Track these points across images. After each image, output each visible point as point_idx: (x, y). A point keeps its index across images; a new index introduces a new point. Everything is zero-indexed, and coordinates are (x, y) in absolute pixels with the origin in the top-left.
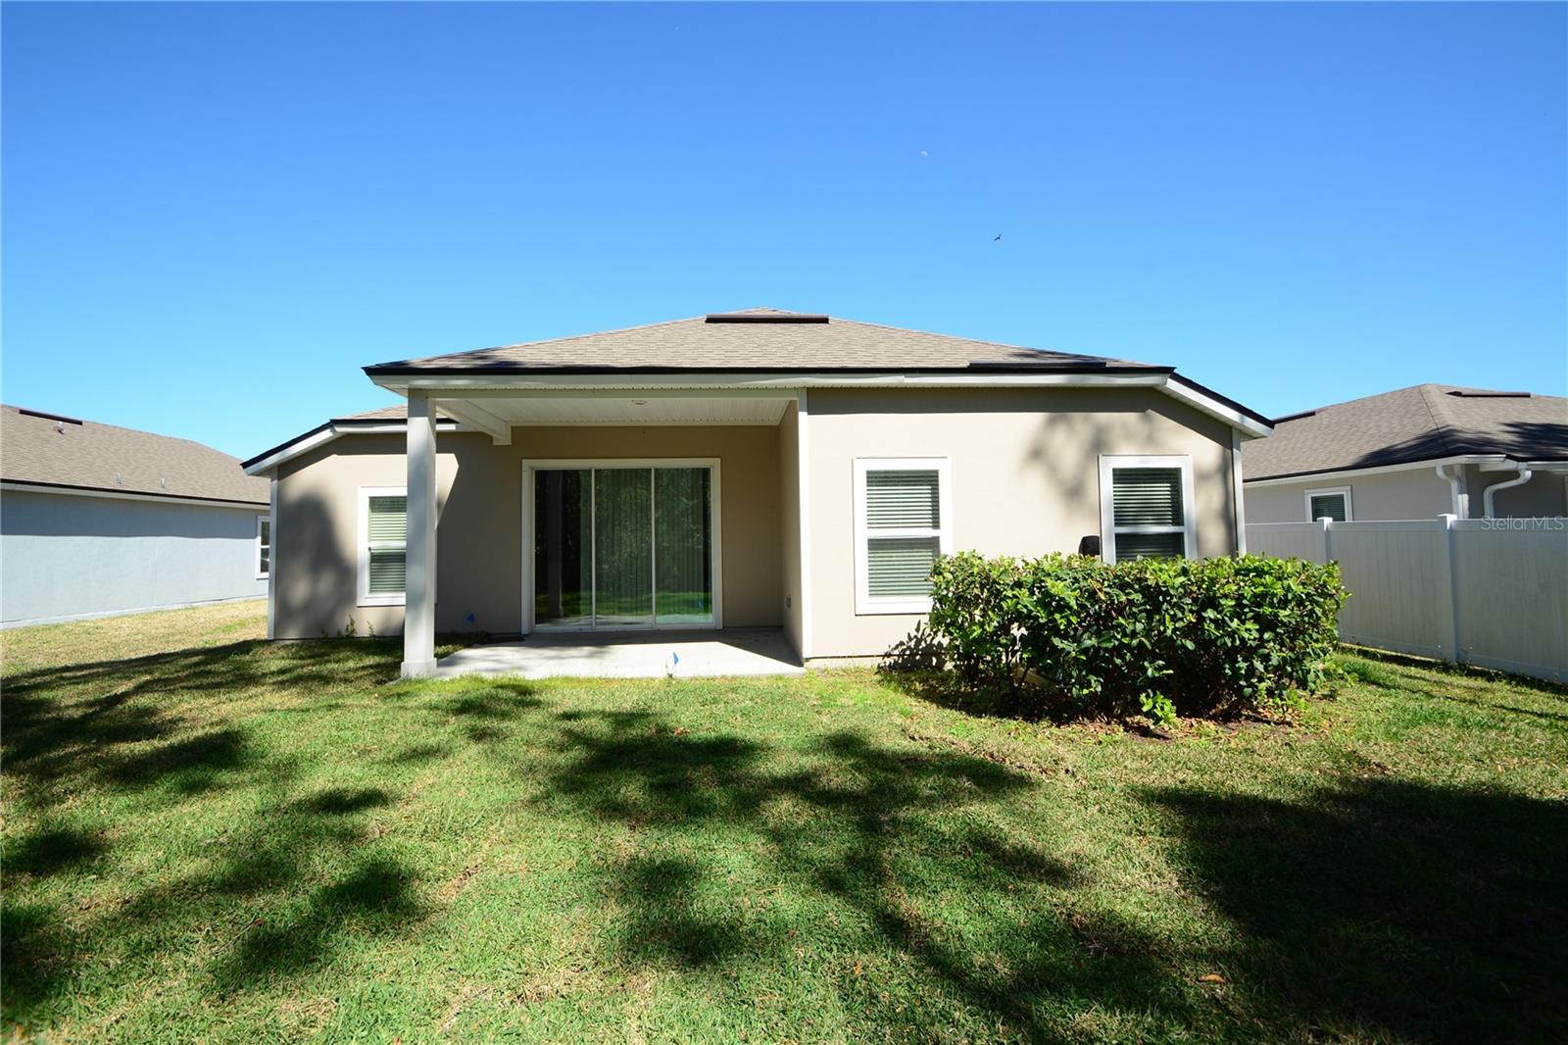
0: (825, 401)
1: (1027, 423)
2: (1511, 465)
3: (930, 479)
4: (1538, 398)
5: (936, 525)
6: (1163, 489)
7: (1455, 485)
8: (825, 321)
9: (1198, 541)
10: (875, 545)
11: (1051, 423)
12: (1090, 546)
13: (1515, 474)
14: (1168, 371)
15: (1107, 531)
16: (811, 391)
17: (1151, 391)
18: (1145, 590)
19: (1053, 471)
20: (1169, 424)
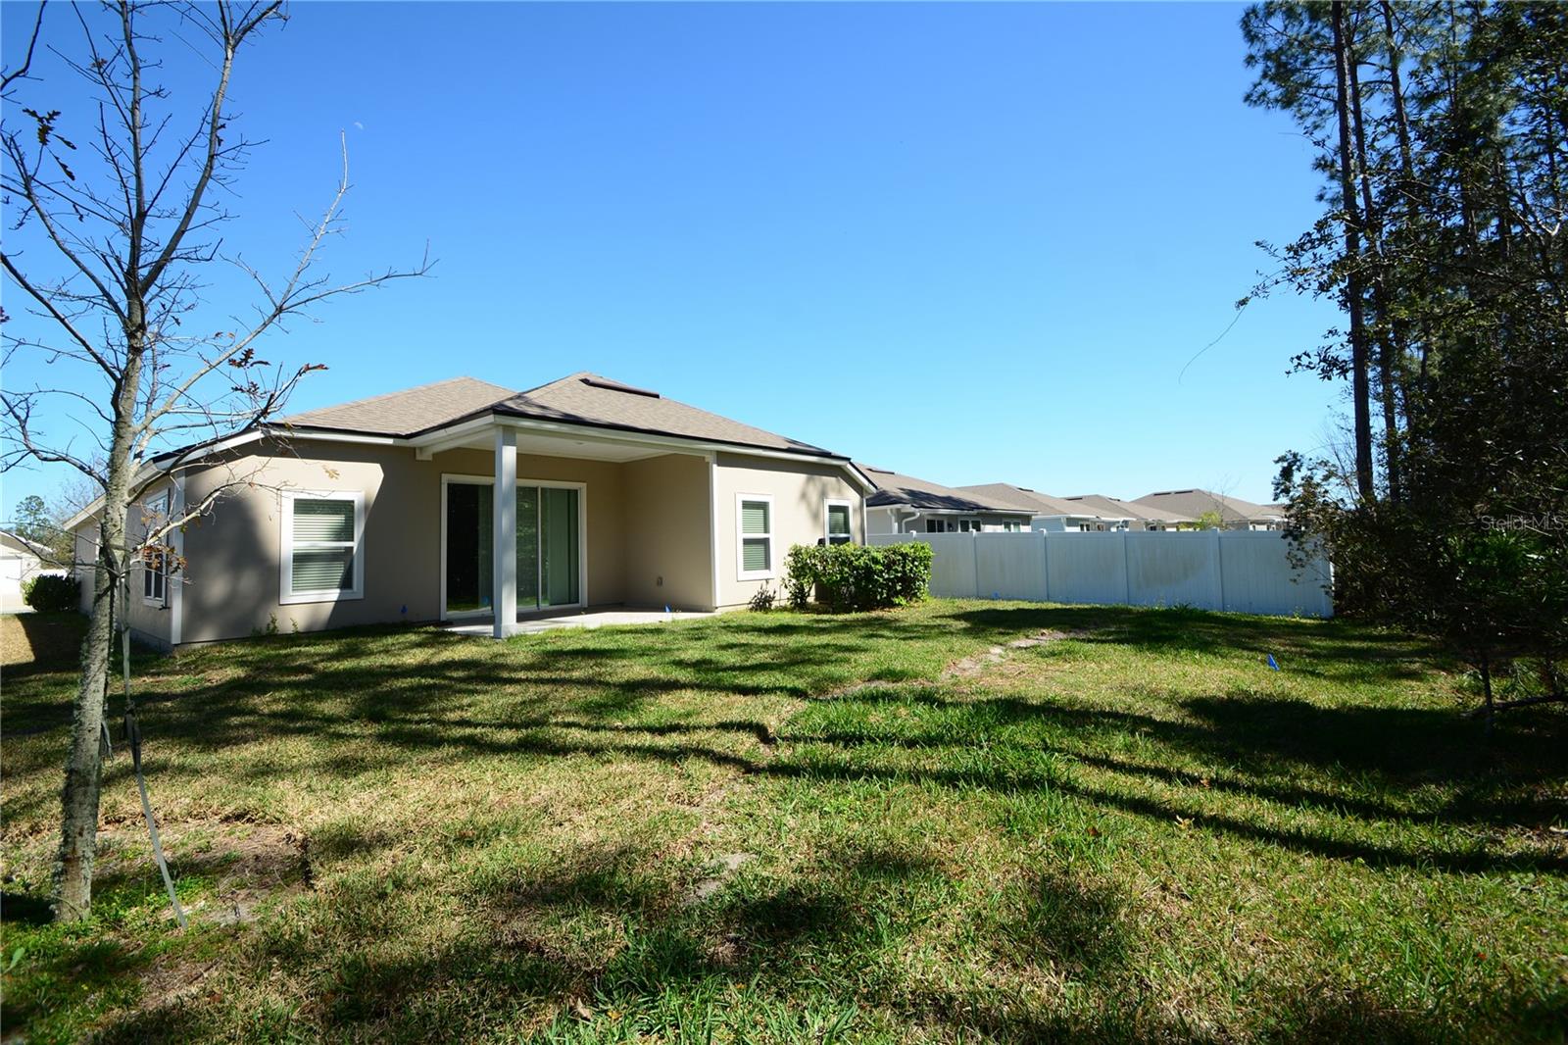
0: (727, 460)
1: (798, 479)
2: (913, 509)
3: (763, 506)
4: (900, 476)
5: (766, 530)
6: (841, 515)
7: (893, 518)
8: (657, 396)
9: (854, 541)
10: (747, 542)
11: (808, 481)
12: (821, 542)
13: (913, 514)
14: (848, 459)
15: (827, 536)
16: (719, 453)
17: (839, 467)
18: (902, 554)
19: (809, 504)
20: (845, 484)
